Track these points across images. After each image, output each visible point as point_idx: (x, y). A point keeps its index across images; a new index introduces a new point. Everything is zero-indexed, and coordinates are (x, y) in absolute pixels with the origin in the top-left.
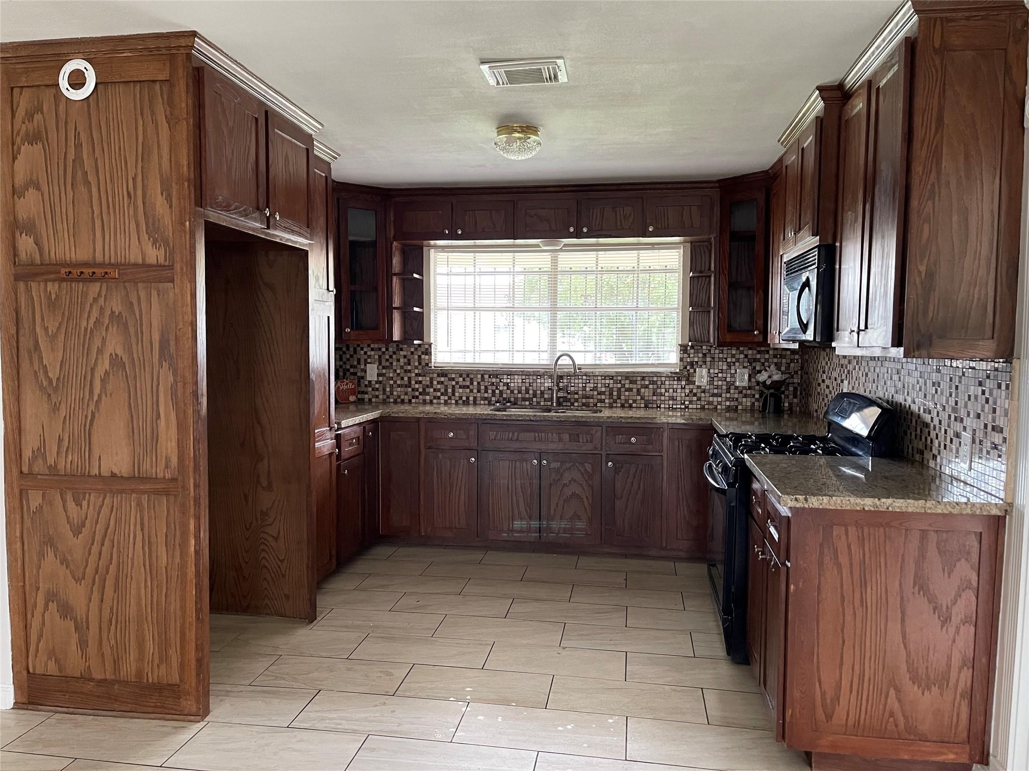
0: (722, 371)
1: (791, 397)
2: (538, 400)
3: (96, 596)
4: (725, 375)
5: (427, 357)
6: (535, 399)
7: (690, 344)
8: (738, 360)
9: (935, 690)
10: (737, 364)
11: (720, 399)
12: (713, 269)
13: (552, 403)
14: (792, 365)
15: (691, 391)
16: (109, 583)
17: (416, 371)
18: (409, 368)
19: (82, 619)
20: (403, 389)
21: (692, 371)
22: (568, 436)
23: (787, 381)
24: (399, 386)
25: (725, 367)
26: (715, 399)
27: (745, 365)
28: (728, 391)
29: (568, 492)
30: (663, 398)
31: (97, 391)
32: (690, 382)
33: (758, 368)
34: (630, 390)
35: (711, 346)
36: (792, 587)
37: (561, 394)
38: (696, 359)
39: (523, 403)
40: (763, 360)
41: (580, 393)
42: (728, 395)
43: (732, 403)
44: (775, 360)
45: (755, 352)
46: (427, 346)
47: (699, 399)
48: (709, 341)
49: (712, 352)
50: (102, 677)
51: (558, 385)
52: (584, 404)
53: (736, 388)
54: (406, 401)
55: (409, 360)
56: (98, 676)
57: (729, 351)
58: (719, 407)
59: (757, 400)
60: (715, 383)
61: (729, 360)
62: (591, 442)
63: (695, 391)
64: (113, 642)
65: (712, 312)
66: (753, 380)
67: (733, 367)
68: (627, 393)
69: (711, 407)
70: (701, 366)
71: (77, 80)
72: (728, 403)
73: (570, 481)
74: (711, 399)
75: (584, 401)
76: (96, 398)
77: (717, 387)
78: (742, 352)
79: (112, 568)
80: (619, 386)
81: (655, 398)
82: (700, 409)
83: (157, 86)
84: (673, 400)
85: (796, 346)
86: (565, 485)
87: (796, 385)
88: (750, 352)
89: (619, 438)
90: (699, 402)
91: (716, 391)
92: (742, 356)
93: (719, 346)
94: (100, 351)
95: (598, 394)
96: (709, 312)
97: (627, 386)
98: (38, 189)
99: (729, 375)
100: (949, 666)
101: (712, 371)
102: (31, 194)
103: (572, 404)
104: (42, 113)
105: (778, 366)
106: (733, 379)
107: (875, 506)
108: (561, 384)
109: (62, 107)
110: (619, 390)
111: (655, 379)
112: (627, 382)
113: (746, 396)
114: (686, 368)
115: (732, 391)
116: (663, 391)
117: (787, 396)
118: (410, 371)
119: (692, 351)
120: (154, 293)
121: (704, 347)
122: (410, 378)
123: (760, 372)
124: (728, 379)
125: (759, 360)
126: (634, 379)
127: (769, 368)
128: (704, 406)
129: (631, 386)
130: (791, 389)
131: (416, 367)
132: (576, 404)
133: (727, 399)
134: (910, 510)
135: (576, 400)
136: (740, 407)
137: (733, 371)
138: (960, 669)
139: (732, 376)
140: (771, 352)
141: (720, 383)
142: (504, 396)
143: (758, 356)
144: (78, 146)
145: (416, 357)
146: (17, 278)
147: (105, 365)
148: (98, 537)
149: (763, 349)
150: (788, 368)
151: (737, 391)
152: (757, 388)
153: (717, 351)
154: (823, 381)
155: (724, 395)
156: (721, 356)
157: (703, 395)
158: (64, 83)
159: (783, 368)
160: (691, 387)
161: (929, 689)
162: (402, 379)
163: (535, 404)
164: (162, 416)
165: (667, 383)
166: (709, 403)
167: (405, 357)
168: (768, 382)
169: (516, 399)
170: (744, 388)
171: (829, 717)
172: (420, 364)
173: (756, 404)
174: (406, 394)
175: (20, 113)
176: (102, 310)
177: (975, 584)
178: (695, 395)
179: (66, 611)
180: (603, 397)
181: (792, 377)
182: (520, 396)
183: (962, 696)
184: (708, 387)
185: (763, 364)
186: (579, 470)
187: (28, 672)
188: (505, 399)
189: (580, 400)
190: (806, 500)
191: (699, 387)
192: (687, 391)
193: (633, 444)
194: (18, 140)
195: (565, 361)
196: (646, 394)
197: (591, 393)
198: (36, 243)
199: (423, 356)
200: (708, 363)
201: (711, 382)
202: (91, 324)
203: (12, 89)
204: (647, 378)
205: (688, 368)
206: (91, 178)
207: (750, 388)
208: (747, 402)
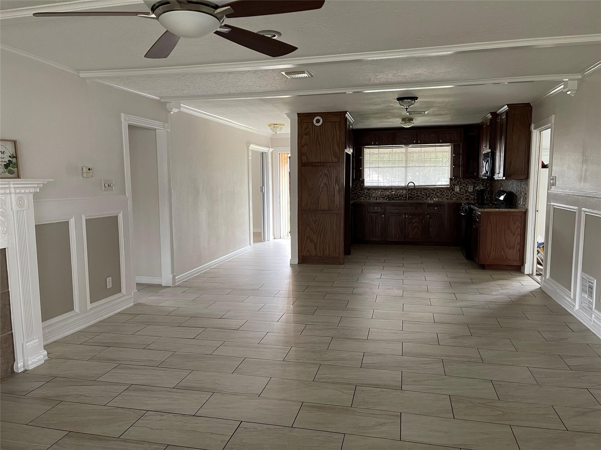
0: (464, 187)
1: (487, 195)
2: (401, 198)
3: (319, 237)
4: (465, 188)
5: (363, 184)
6: (400, 197)
7: (453, 178)
8: (469, 183)
9: (512, 250)
10: (469, 184)
11: (463, 196)
12: (461, 153)
13: (406, 199)
14: (487, 184)
15: (454, 193)
16: (322, 234)
17: (359, 189)
18: (356, 188)
19: (315, 243)
20: (354, 195)
21: (454, 187)
22: (414, 208)
23: (486, 189)
24: (353, 194)
25: (465, 185)
26: (462, 196)
27: (472, 184)
28: (466, 193)
29: (414, 225)
30: (444, 196)
31: (320, 191)
32: (453, 190)
33: (476, 185)
34: (433, 193)
35: (460, 179)
36: (481, 229)
37: (409, 195)
38: (455, 183)
39: (396, 199)
40: (477, 183)
41: (416, 195)
42: (466, 195)
43: (467, 197)
44: (482, 183)
45: (475, 180)
46: (363, 181)
47: (456, 196)
48: (460, 177)
49: (461, 180)
50: (320, 256)
51: (408, 193)
52: (417, 199)
53: (469, 192)
54: (355, 199)
55: (356, 185)
56: (319, 255)
57: (466, 180)
58: (463, 199)
59: (476, 196)
60: (462, 191)
61: (466, 183)
62: (422, 209)
63: (455, 193)
64: (323, 247)
65: (461, 167)
66: (474, 189)
67: (467, 185)
68: (432, 195)
69: (460, 198)
70: (457, 185)
71: (318, 121)
72: (466, 197)
73: (415, 222)
74: (460, 196)
75: (417, 197)
76: (320, 192)
77: (462, 192)
78: (470, 180)
79: (323, 231)
80: (429, 192)
81: (441, 196)
82: (457, 199)
83: (337, 122)
84: (447, 196)
85: (486, 178)
86: (413, 223)
87: (488, 191)
88: (473, 180)
89: (431, 208)
90: (456, 197)
91: (462, 193)
92: (471, 182)
93: (463, 178)
94: (321, 182)
95: (422, 195)
96: (460, 168)
97: (432, 192)
98: (307, 145)
99: (466, 188)
100: (515, 244)
101: (460, 187)
102: (306, 147)
103: (413, 199)
104: (309, 128)
105: (483, 185)
106: (468, 189)
107: (498, 210)
108: (409, 192)
109: (314, 127)
110: (429, 194)
111: (441, 190)
112: (432, 191)
113: (472, 195)
114: (452, 186)
115: (467, 193)
116: (444, 194)
117: (486, 195)
118: (357, 189)
119: (454, 180)
120: (334, 169)
121: (458, 179)
122: (357, 192)
123: (477, 187)
124: (466, 189)
125: (476, 183)
126: (434, 190)
127: (480, 185)
128: (458, 198)
129: (433, 192)
130: (487, 192)
131: (359, 188)
132: (414, 199)
133: (466, 196)
134: (506, 211)
135: (414, 197)
136: (470, 198)
137: (468, 187)
138: (517, 245)
139: (468, 188)
140: (480, 180)
141: (463, 191)
142: (389, 196)
143: (476, 181)
144: (317, 136)
145: (359, 184)
146: (302, 166)
147: (322, 185)
148: (320, 224)
149: (478, 179)
150: (486, 184)
151: (469, 193)
152: (476, 192)
153: (462, 180)
154: (496, 188)
155: (464, 195)
156: (464, 181)
157: (457, 195)
158: (315, 122)
159: (484, 185)
160: (454, 192)
161: (510, 250)
162: (354, 191)
163: (400, 199)
164: (336, 196)
165: (445, 191)
166: (460, 197)
167: (355, 184)
168: (479, 190)
169: (393, 197)
170: (471, 192)
171: (489, 257)
172: (360, 186)
173: (475, 197)
174: (355, 196)
175: (304, 128)
176: (322, 173)
177: (520, 226)
178: (455, 195)
179: (312, 241)
180: (424, 196)
181: (487, 188)
182: (395, 196)
183: (518, 251)
184: (459, 192)
185: (478, 184)
186: (418, 219)
187: (302, 255)
188: (389, 198)
189: (415, 197)
190: (484, 210)
191: (456, 192)
192: (452, 193)
193: (435, 209)
194: (303, 135)
195: (411, 184)
196: (438, 195)
197: (420, 195)
198: (307, 158)
199: (361, 184)
200: (459, 184)
201: (460, 190)
202: (319, 176)
203: (301, 123)
204: (439, 190)
205: (453, 186)
206: (320, 143)
207: (473, 192)
208: (472, 197)
